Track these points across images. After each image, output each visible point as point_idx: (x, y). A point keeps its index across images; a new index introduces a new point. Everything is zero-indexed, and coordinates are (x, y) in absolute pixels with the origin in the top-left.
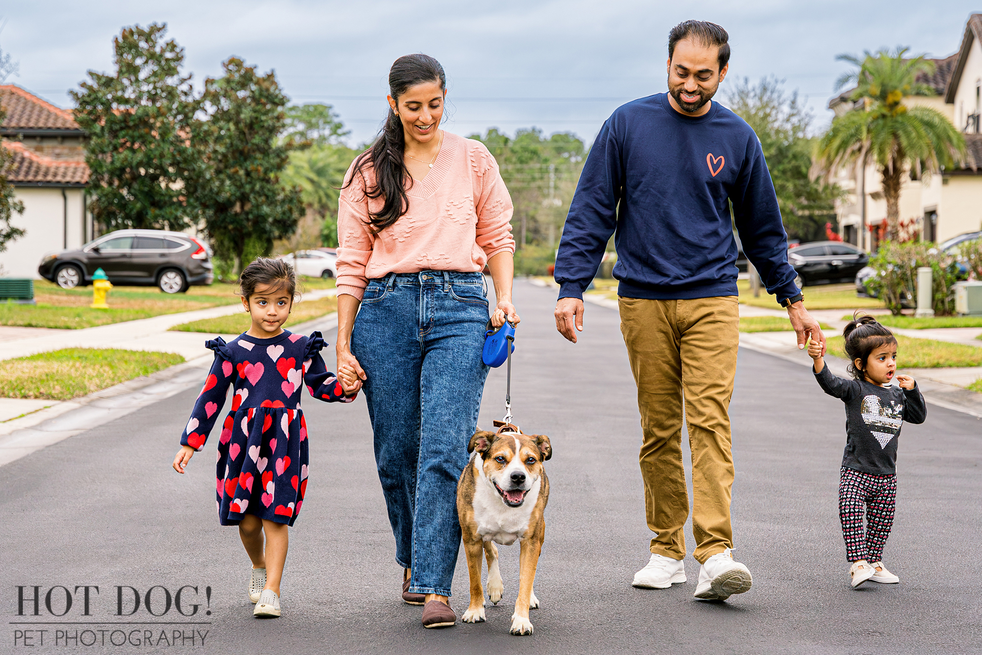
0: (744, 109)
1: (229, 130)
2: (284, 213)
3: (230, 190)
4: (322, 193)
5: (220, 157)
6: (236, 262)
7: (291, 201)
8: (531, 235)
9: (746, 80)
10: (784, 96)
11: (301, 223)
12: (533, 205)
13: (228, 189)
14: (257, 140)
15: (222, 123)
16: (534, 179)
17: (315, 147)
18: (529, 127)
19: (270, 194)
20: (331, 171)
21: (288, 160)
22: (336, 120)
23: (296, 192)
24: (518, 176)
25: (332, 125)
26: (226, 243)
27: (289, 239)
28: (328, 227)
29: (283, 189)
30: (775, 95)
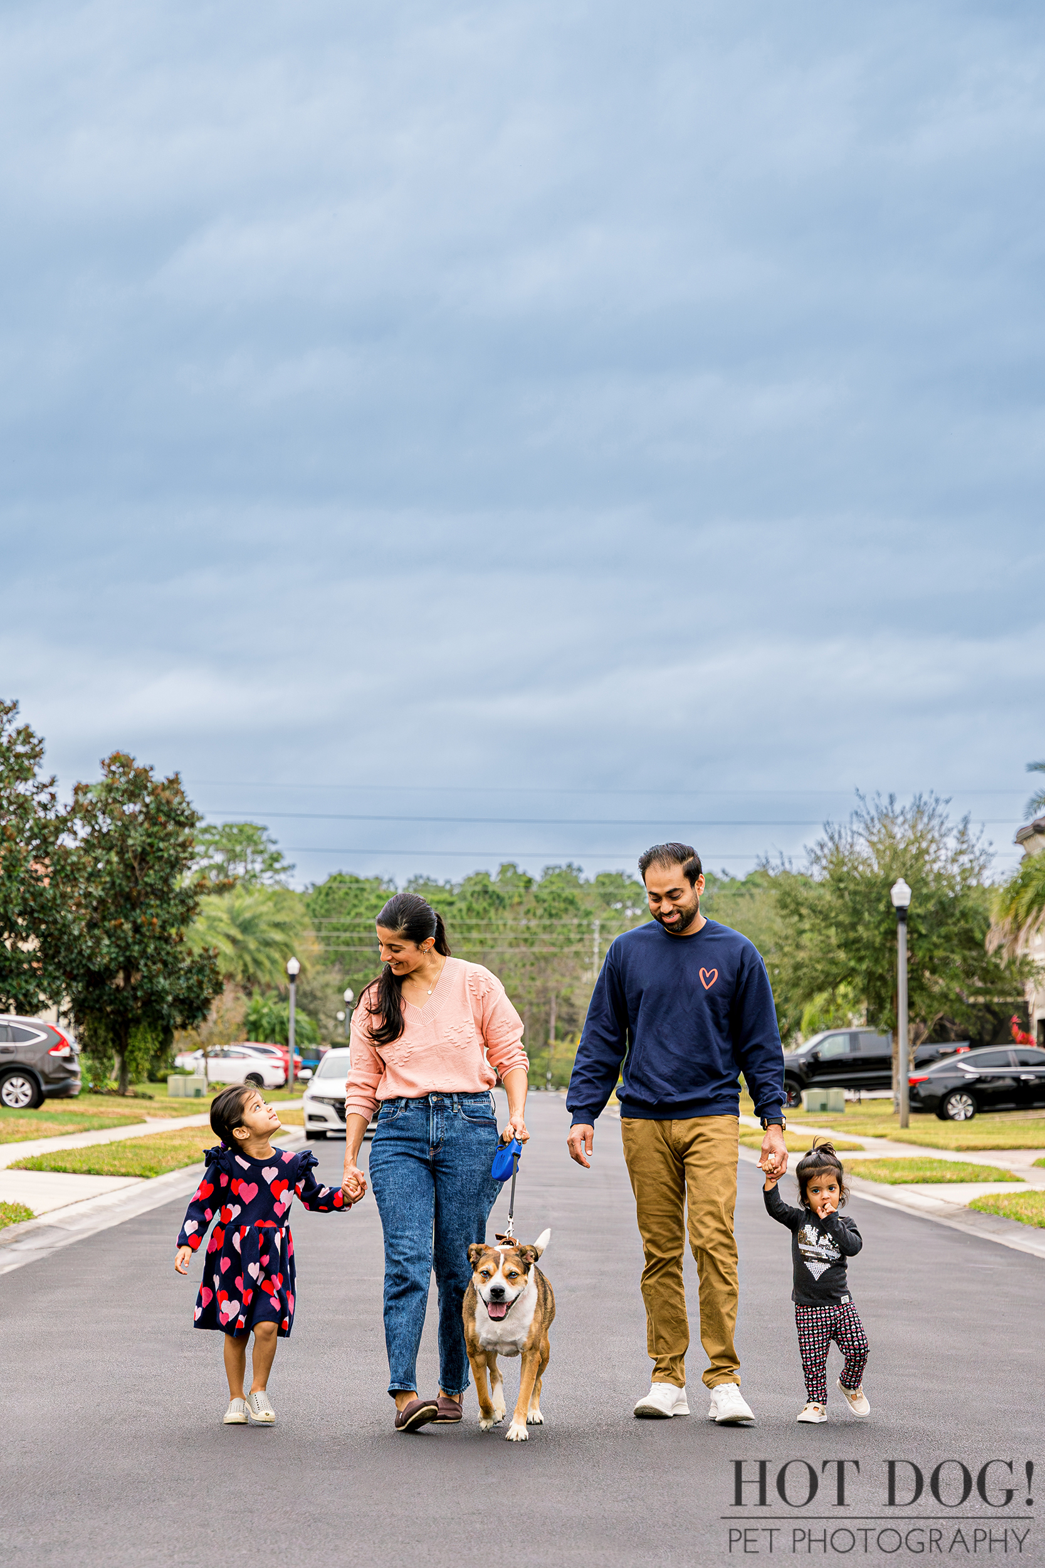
0: (888, 842)
1: (108, 862)
2: (189, 988)
3: (109, 953)
4: (248, 958)
5: (95, 903)
6: (116, 1062)
7: (201, 970)
8: (563, 1026)
9: (892, 799)
10: (948, 824)
11: (215, 1004)
12: (567, 980)
13: (106, 952)
14: (151, 877)
15: (99, 852)
16: (569, 941)
17: (239, 888)
18: (563, 862)
19: (170, 959)
20: (263, 926)
21: (198, 910)
22: (272, 848)
23: (210, 958)
24: (546, 937)
25: (266, 856)
26: (102, 1032)
27: (196, 1028)
28: (256, 1011)
29: (190, 953)
30: (935, 822)
